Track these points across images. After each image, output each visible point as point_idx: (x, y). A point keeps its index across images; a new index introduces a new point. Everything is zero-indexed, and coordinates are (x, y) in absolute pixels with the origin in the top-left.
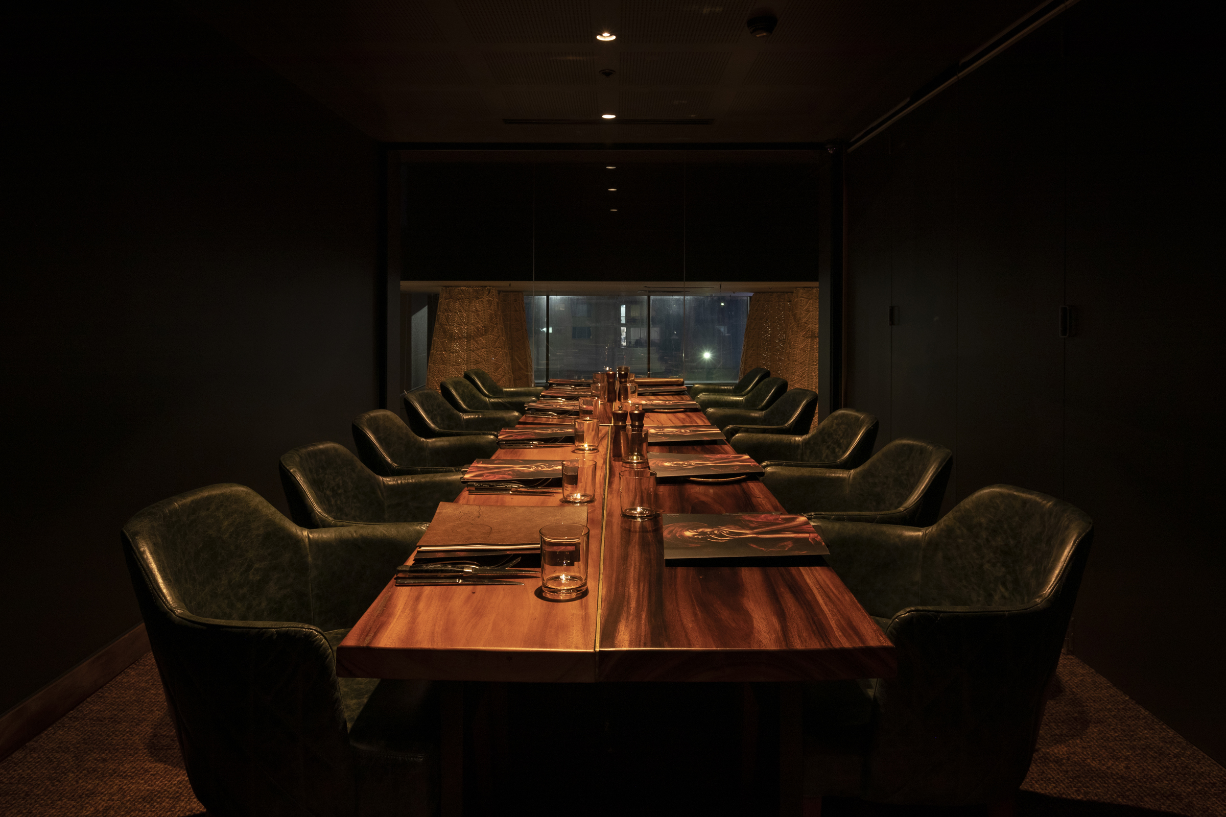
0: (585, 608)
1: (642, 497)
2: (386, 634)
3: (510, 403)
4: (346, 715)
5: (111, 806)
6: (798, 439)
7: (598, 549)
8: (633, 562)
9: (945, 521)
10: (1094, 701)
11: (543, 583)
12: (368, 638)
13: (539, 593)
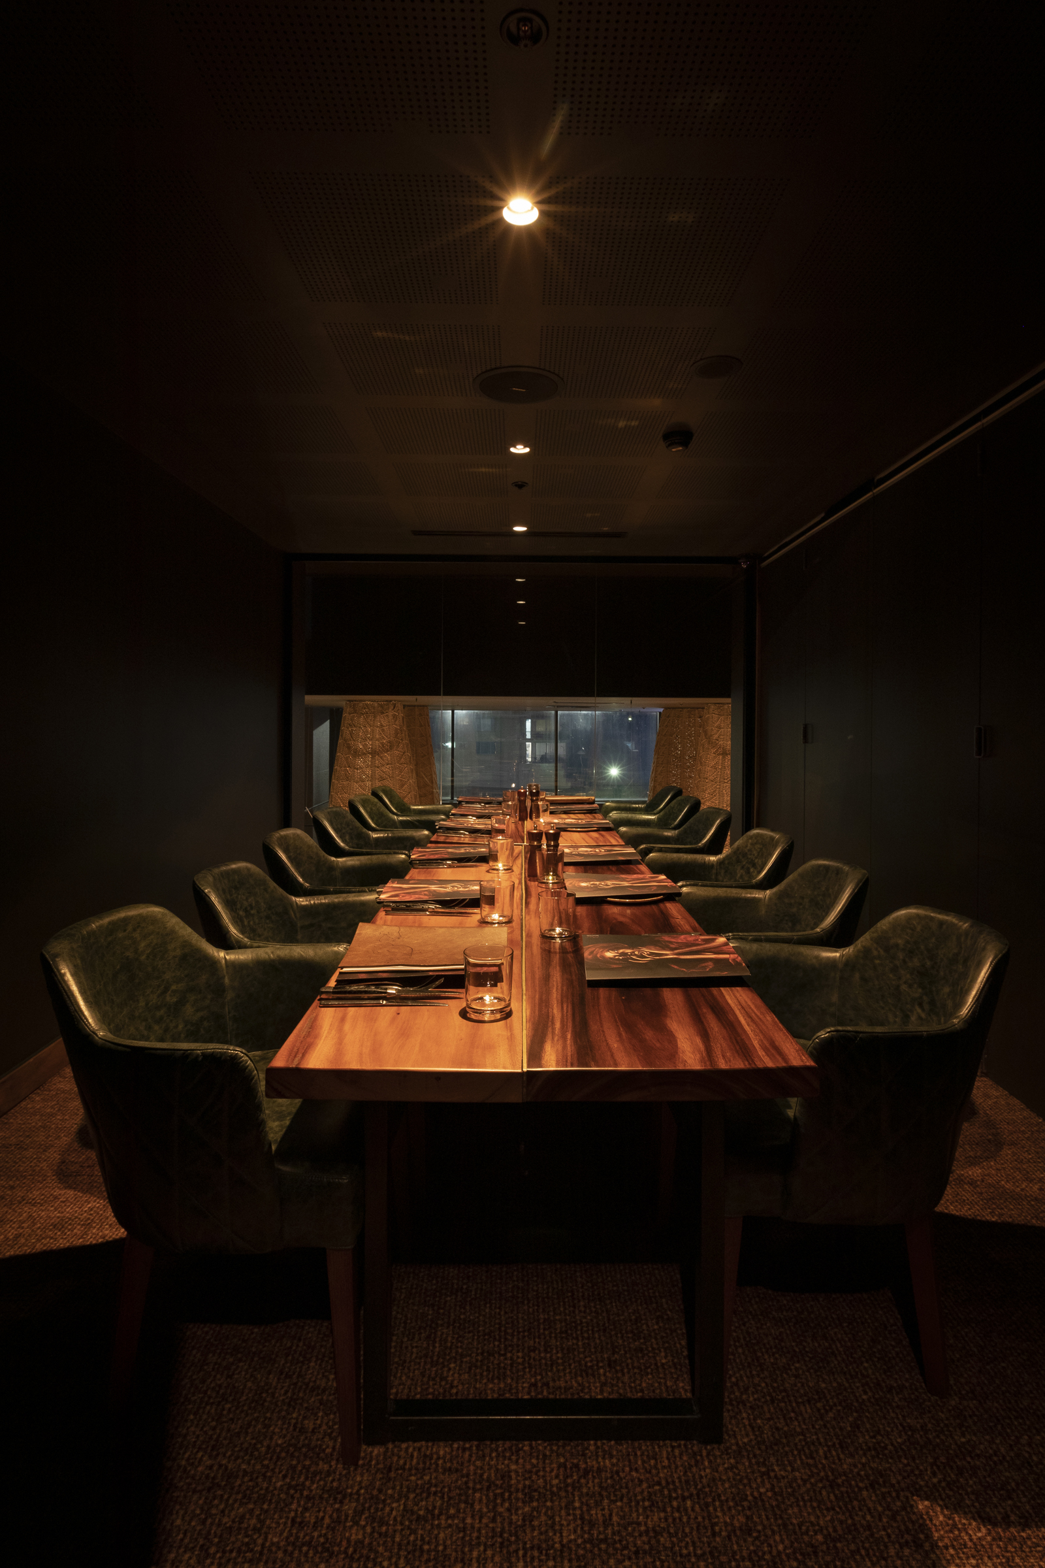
0: (510, 1028)
1: (560, 918)
2: (314, 1055)
3: (418, 821)
4: (271, 1136)
5: (21, 1234)
6: (713, 858)
7: (521, 971)
8: (555, 983)
9: (862, 942)
10: (1008, 1123)
11: (467, 1004)
12: (297, 1059)
13: (464, 1014)
